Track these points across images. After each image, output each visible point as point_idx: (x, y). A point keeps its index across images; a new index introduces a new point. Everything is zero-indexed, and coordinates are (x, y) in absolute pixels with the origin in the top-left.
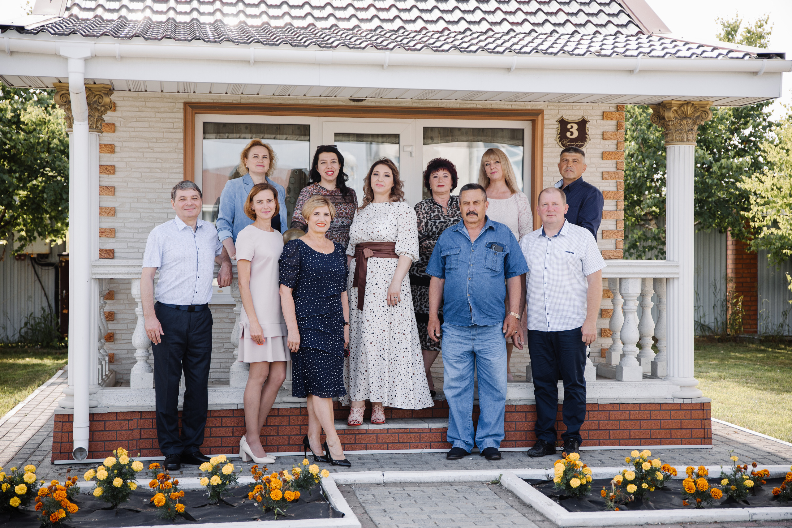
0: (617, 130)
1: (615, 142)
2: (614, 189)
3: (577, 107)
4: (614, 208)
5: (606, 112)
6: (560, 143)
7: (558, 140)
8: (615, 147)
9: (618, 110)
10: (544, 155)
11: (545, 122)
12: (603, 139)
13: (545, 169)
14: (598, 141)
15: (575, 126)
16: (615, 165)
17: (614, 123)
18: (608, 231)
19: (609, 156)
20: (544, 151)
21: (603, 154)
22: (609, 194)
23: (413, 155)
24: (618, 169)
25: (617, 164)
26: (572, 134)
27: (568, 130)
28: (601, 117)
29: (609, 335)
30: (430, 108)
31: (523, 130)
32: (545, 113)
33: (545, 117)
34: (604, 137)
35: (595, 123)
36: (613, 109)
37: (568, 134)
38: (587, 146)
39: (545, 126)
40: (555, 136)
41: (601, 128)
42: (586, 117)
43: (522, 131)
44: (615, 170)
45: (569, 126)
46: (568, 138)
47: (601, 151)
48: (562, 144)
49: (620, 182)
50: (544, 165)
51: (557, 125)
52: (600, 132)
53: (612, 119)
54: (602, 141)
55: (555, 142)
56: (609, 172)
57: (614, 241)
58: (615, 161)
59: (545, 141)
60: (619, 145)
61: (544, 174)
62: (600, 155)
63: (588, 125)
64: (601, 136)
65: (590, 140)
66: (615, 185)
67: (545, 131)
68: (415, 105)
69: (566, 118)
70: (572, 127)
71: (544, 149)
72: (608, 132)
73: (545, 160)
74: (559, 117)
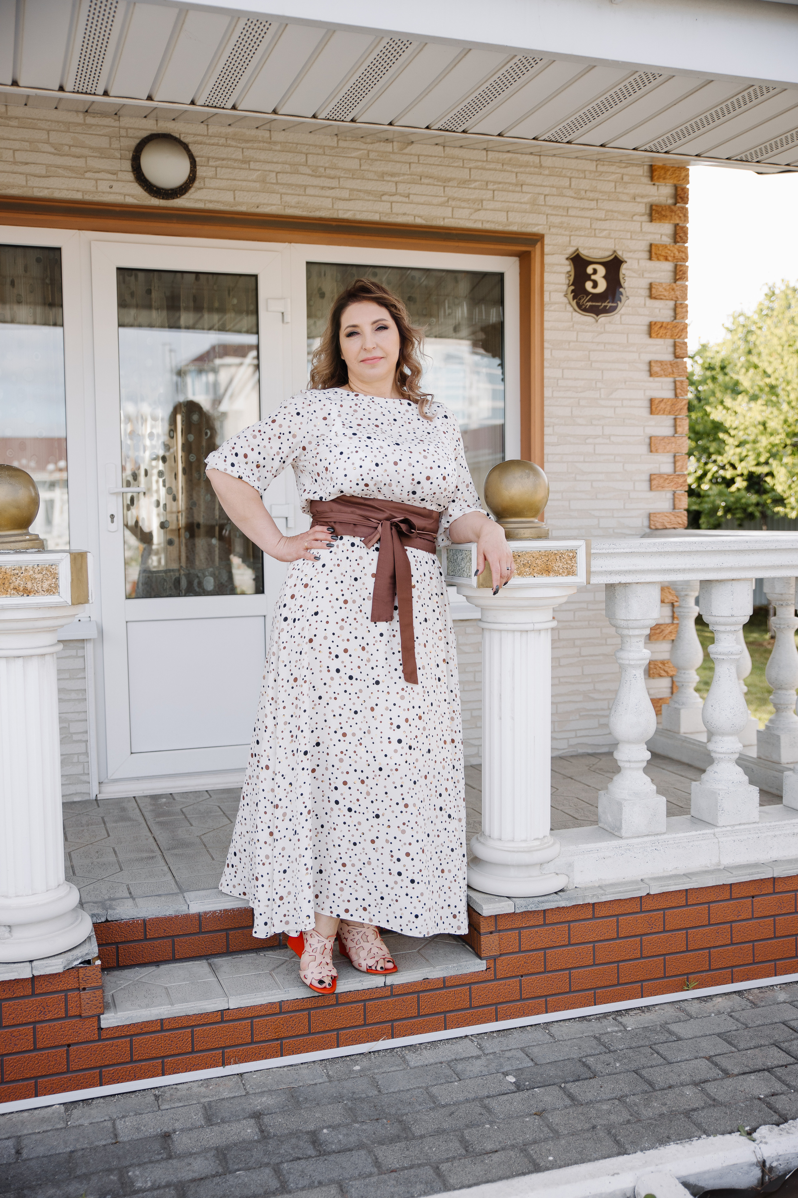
0: (676, 280)
1: (671, 304)
2: (669, 394)
3: (605, 233)
4: (668, 431)
5: (656, 245)
6: (574, 303)
7: (571, 296)
8: (671, 313)
9: (675, 242)
10: (546, 325)
11: (547, 259)
12: (651, 297)
13: (547, 354)
14: (640, 300)
15: (602, 271)
16: (671, 349)
17: (668, 266)
18: (660, 475)
19: (662, 331)
20: (546, 318)
21: (651, 325)
22: (662, 405)
23: (288, 318)
24: (676, 357)
25: (675, 345)
26: (595, 285)
27: (588, 277)
28: (646, 255)
29: (663, 673)
30: (321, 219)
31: (501, 275)
32: (547, 240)
33: (547, 249)
34: (652, 293)
35: (635, 266)
36: (667, 240)
37: (589, 285)
38: (623, 311)
39: (546, 267)
40: (565, 287)
41: (646, 275)
42: (620, 253)
43: (500, 277)
44: (669, 357)
45: (590, 270)
46: (588, 293)
47: (646, 320)
48: (578, 304)
49: (682, 382)
50: (546, 345)
51: (568, 267)
52: (644, 283)
53: (666, 259)
54: (649, 302)
55: (565, 300)
56: (661, 362)
57: (670, 495)
58: (670, 342)
59: (546, 299)
60: (679, 310)
61: (546, 364)
62: (645, 328)
63: (624, 270)
64: (646, 293)
65: (628, 298)
66: (672, 386)
67: (547, 277)
68: (289, 212)
69: (585, 253)
70: (595, 272)
71: (546, 313)
72: (661, 284)
73: (547, 335)
74: (571, 250)
